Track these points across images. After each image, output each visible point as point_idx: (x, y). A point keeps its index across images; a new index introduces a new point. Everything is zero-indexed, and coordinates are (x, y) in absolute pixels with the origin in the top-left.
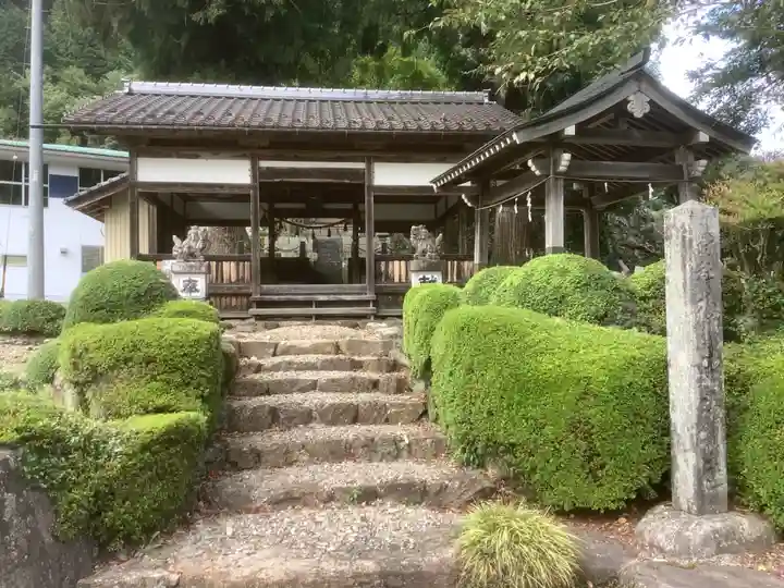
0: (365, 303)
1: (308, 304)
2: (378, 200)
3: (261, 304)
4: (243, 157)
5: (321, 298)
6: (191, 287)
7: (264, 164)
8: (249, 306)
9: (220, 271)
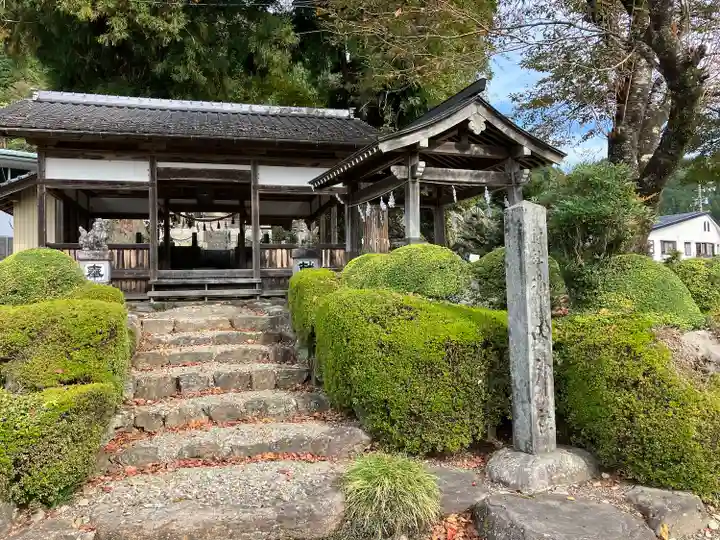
0: (252, 285)
1: (200, 286)
2: (263, 197)
3: (158, 287)
4: (143, 158)
5: (212, 281)
6: (96, 273)
7: (162, 165)
8: (148, 289)
9: (121, 257)
